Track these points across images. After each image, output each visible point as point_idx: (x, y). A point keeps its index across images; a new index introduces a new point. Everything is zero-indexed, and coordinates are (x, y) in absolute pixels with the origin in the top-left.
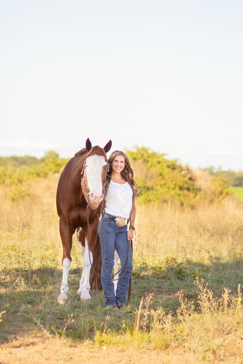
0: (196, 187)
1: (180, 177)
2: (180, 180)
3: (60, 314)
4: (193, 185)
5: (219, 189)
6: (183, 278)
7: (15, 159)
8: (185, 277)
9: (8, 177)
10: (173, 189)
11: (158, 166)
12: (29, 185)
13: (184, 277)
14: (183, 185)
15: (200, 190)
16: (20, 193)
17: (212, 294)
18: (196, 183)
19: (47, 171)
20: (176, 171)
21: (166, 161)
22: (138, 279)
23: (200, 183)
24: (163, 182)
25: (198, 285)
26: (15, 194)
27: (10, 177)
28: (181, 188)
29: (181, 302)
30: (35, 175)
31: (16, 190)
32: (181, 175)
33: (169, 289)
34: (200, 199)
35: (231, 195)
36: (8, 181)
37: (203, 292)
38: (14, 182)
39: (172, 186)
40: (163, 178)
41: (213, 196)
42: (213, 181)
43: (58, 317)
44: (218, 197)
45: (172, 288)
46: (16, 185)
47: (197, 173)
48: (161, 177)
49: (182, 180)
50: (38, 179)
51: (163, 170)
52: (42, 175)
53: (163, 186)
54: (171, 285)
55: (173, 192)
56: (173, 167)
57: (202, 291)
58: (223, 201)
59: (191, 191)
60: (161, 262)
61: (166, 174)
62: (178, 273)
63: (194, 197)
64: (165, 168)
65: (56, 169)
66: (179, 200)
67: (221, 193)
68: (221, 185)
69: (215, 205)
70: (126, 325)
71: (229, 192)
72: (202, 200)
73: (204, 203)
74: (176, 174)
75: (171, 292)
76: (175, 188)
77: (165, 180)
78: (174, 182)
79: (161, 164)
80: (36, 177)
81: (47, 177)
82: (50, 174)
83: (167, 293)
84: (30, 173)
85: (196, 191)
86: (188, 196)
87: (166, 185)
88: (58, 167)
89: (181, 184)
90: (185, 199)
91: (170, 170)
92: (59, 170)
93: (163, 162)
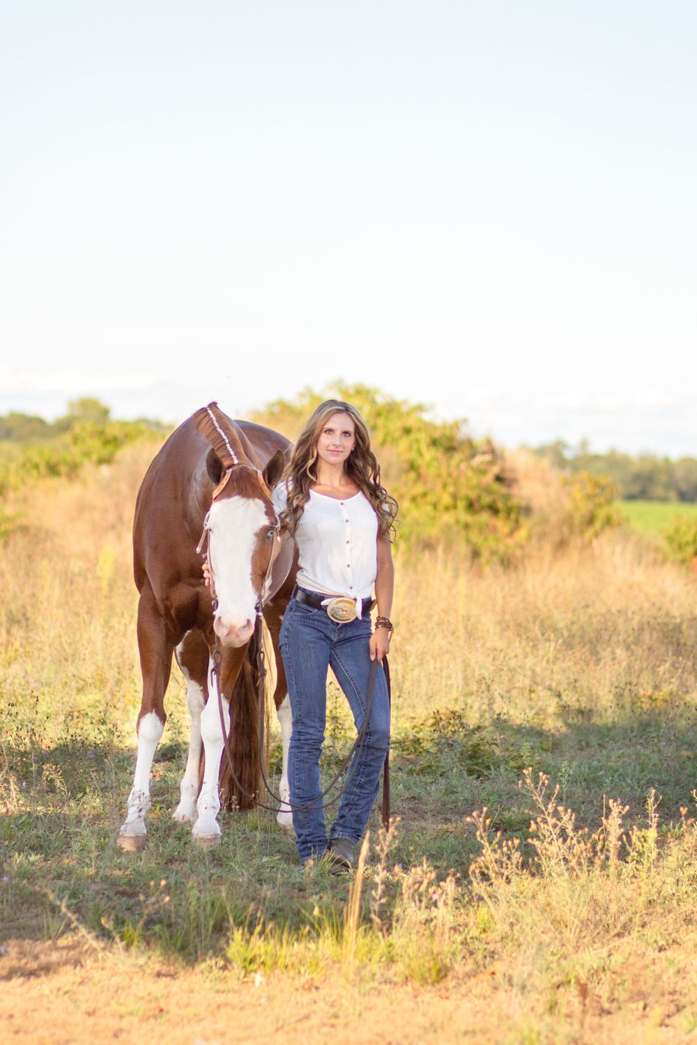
0: (515, 501)
1: (469, 473)
2: (471, 480)
3: (124, 881)
4: (507, 497)
5: (585, 507)
6: (486, 772)
8: (491, 769)
10: (447, 509)
11: (404, 443)
12: (25, 500)
13: (488, 768)
14: (479, 498)
15: (527, 510)
17: (573, 817)
18: (515, 491)
19: (78, 459)
20: (457, 457)
21: (426, 426)
23: (529, 490)
24: (419, 489)
25: (529, 791)
28: (471, 506)
29: (482, 842)
30: (43, 469)
32: (472, 469)
33: (444, 804)
34: (529, 538)
35: (619, 524)
37: (546, 813)
39: (446, 500)
40: (419, 476)
41: (566, 530)
42: (566, 483)
43: (121, 889)
44: (582, 532)
45: (453, 802)
47: (519, 462)
48: (412, 475)
49: (475, 481)
50: (53, 482)
51: (419, 451)
52: (63, 469)
53: (419, 500)
54: (450, 791)
55: (448, 518)
56: (449, 444)
57: (544, 809)
58: (595, 543)
59: (502, 515)
60: (418, 725)
61: (428, 465)
62: (471, 757)
63: (511, 534)
64: (424, 449)
65: (105, 452)
66: (468, 541)
67: (591, 520)
68: (589, 497)
69: (574, 555)
70: (321, 912)
71: (615, 518)
72: (534, 541)
73: (540, 549)
74: (458, 466)
75: (452, 813)
76: (455, 507)
77: (425, 483)
78: (451, 489)
79: (412, 436)
80: (46, 476)
81: (78, 475)
82: (88, 466)
83: (440, 817)
84: (28, 466)
85: (518, 514)
86: (494, 529)
87: (429, 498)
88: (110, 448)
89: (473, 495)
90: (486, 539)
91: (439, 454)
92: (112, 454)
93: (418, 430)
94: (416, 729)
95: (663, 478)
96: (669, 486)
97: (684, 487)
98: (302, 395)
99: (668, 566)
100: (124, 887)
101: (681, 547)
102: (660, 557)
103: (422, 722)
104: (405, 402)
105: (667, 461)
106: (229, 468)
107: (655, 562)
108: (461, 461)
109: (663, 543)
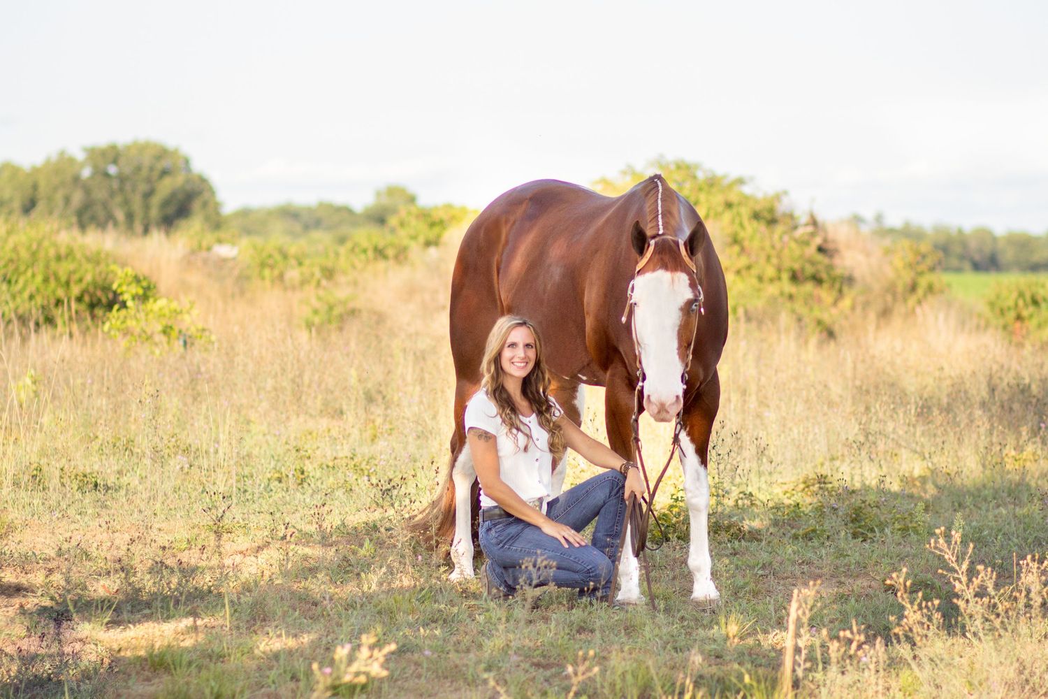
0: (838, 271)
1: (793, 245)
2: (793, 255)
3: (537, 652)
4: (830, 268)
5: (907, 277)
6: (870, 535)
7: (289, 214)
8: (874, 532)
9: (293, 262)
10: (771, 280)
11: (727, 216)
12: (355, 283)
13: (872, 530)
14: (803, 269)
15: (850, 280)
16: (331, 308)
17: (994, 576)
18: (837, 261)
19: (406, 242)
20: (779, 229)
21: (745, 199)
22: (740, 541)
23: (850, 260)
24: (743, 261)
25: (941, 550)
26: (316, 312)
27: (300, 264)
28: (794, 277)
29: (904, 603)
30: (371, 254)
31: (319, 298)
32: (796, 241)
34: (853, 308)
35: (942, 291)
36: (293, 274)
37: (958, 574)
38: (313, 275)
39: (770, 272)
40: (743, 250)
41: (889, 298)
42: (888, 252)
43: (535, 660)
44: (905, 300)
45: (845, 565)
46: (318, 284)
47: (840, 234)
48: (736, 248)
49: (797, 252)
50: (381, 265)
51: (741, 225)
52: (390, 252)
53: (744, 272)
54: (841, 554)
55: (772, 290)
56: (768, 217)
57: (957, 568)
58: (918, 310)
59: (826, 285)
60: (790, 490)
61: (752, 238)
62: (853, 521)
63: (835, 303)
64: (746, 223)
65: (431, 235)
66: (793, 311)
67: (913, 288)
68: (911, 266)
69: (897, 321)
70: (751, 679)
71: (937, 286)
72: (859, 310)
73: (865, 317)
74: (781, 238)
75: (845, 576)
76: (779, 279)
77: (749, 255)
78: (774, 261)
79: (734, 211)
80: (375, 259)
81: (406, 258)
82: (415, 248)
83: (834, 580)
84: (357, 250)
85: (842, 284)
86: (819, 300)
87: (754, 271)
88: (436, 230)
89: (797, 266)
90: (811, 309)
91: (762, 227)
92: (439, 236)
93: (740, 204)
94: (788, 495)
95: (958, 249)
96: (962, 257)
97: (977, 257)
98: (624, 173)
99: (991, 331)
100: (538, 658)
101: (1002, 312)
102: (982, 323)
103: (792, 488)
104: (725, 176)
105: (960, 232)
106: (653, 237)
107: (978, 327)
108: (785, 233)
109: (983, 308)
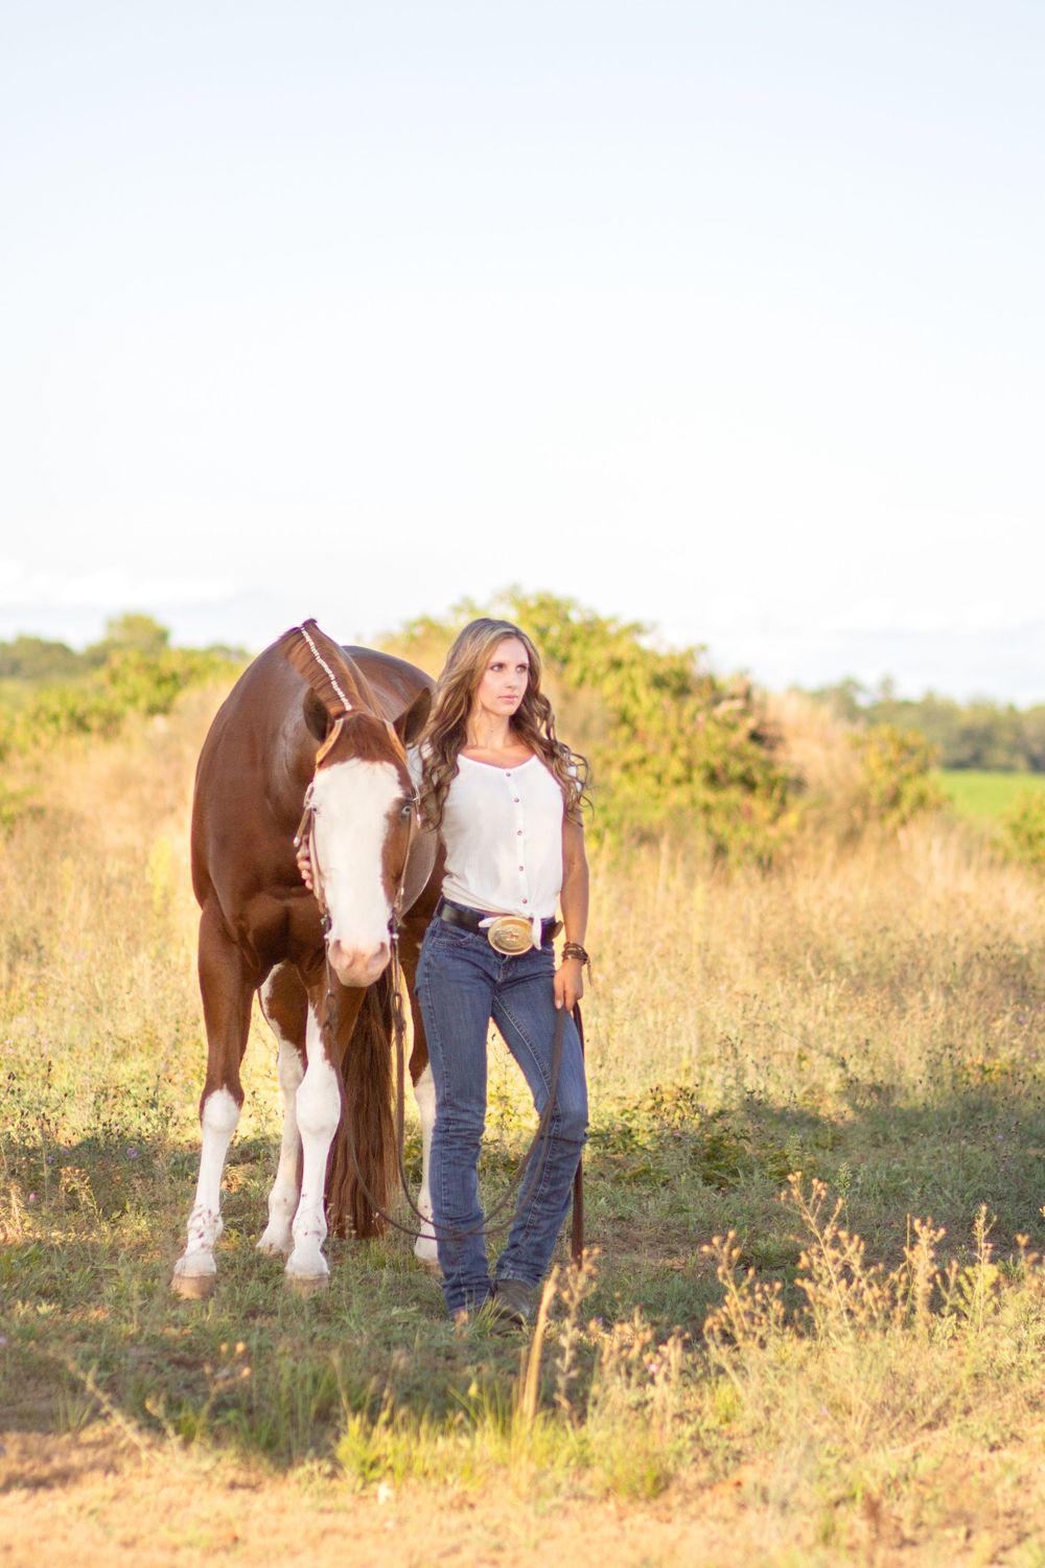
0: (780, 771)
1: (711, 728)
2: (712, 741)
3: (182, 1344)
4: (769, 765)
5: (885, 780)
6: (731, 1181)
8: (739, 1176)
10: (677, 782)
11: (612, 681)
12: (38, 768)
13: (735, 1173)
14: (725, 767)
15: (799, 785)
17: (862, 1248)
18: (780, 755)
19: (119, 706)
20: (692, 704)
21: (645, 657)
23: (801, 754)
24: (635, 751)
25: (796, 1207)
28: (714, 779)
29: (726, 1283)
30: (63, 723)
32: (716, 722)
33: (668, 1228)
34: (802, 826)
35: (939, 807)
37: (823, 1242)
39: (677, 769)
40: (635, 732)
41: (857, 814)
42: (858, 744)
43: (177, 1356)
44: (882, 817)
45: (681, 1225)
47: (786, 711)
48: (625, 731)
49: (719, 741)
50: (78, 742)
51: (634, 694)
52: (95, 722)
53: (635, 768)
54: (677, 1208)
55: (679, 796)
56: (677, 683)
57: (819, 1235)
58: (901, 834)
59: (760, 792)
60: (629, 1109)
61: (649, 717)
62: (709, 1158)
63: (774, 820)
64: (642, 693)
65: (158, 697)
66: (709, 831)
67: (895, 800)
68: (891, 765)
69: (869, 852)
70: (480, 1391)
71: (932, 797)
72: (809, 832)
73: (818, 843)
74: (694, 717)
75: (679, 1242)
76: (689, 779)
77: (644, 743)
78: (682, 752)
79: (624, 672)
80: (69, 732)
81: (118, 732)
82: (132, 718)
83: (661, 1247)
84: (43, 717)
85: (785, 790)
86: (749, 814)
87: (650, 767)
88: (166, 689)
89: (716, 761)
90: (736, 829)
91: (665, 699)
92: (170, 699)
93: (633, 663)
94: (627, 1115)
95: (1006, 736)
96: (1014, 749)
99: (1012, 868)
100: (182, 1353)
101: (1031, 840)
102: (999, 855)
103: (635, 1104)
104: (613, 620)
105: (1012, 709)
106: (338, 716)
107: (992, 862)
108: (698, 709)
109: (1003, 834)
